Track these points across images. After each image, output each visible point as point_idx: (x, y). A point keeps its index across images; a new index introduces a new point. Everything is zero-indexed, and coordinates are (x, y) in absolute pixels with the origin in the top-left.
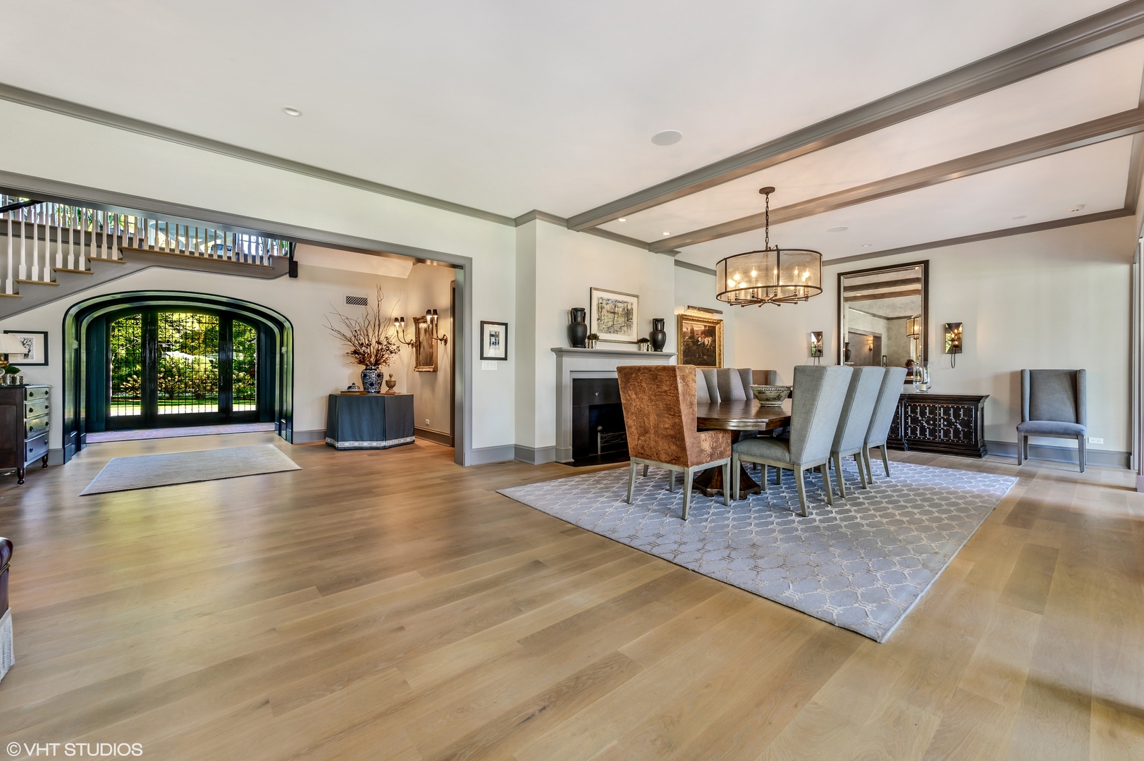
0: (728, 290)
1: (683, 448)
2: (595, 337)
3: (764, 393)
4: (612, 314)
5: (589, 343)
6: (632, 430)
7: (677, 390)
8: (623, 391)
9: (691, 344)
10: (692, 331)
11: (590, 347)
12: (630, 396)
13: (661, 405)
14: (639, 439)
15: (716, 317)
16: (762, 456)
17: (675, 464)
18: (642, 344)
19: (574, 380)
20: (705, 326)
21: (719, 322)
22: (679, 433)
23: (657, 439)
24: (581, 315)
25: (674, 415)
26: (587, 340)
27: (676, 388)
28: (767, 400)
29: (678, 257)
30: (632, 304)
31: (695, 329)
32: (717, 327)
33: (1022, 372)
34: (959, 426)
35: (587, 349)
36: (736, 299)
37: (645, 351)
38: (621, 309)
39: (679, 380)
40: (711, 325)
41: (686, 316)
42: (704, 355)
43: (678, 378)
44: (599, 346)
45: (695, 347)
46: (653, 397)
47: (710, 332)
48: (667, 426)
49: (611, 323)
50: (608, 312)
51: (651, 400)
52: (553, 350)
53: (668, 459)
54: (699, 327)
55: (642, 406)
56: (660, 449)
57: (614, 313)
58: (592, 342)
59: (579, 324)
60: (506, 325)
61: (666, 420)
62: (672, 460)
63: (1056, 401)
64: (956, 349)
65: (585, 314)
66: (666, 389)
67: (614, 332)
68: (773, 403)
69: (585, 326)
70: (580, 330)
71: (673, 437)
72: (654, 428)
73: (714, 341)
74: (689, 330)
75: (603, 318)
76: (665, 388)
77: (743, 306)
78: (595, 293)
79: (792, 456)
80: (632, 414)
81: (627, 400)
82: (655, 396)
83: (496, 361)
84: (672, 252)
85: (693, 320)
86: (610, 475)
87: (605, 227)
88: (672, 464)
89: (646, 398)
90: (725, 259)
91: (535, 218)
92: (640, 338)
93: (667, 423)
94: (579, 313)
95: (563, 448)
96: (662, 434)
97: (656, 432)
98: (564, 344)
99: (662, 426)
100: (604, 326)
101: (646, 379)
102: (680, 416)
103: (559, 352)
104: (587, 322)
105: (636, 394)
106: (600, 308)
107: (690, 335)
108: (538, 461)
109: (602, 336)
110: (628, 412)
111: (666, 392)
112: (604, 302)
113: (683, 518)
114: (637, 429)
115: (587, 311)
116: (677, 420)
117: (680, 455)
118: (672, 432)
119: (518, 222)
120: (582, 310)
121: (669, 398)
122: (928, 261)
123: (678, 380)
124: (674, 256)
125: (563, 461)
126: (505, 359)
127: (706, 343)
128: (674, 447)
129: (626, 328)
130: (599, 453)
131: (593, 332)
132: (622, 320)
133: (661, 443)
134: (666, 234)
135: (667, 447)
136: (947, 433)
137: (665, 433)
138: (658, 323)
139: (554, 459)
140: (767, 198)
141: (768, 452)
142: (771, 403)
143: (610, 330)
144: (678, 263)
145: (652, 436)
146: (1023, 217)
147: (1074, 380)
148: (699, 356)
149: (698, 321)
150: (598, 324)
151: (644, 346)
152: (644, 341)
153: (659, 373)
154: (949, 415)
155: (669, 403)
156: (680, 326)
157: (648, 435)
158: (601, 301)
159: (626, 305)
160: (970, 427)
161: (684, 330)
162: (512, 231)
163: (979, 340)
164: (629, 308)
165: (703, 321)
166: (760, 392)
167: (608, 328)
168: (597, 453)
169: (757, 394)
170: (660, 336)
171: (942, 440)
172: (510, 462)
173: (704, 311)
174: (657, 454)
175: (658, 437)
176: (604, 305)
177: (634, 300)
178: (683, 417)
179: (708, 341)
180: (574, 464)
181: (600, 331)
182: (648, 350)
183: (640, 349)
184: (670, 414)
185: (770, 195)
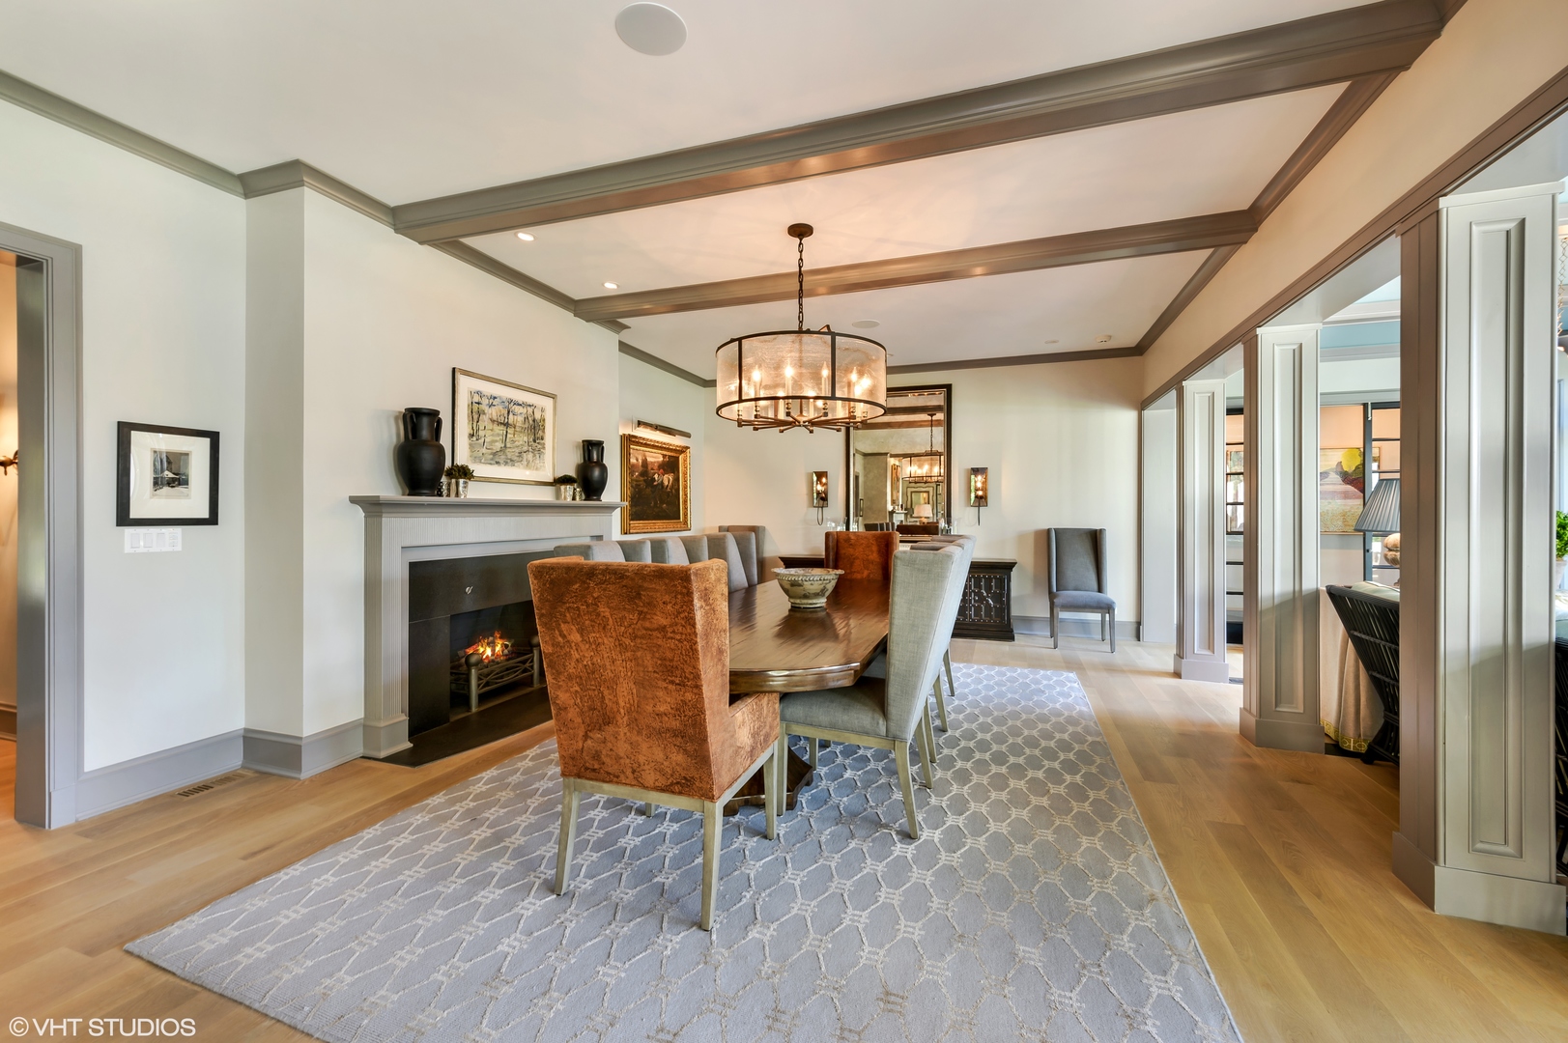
0: (743, 398)
1: (701, 757)
2: (464, 473)
3: (800, 585)
4: (502, 427)
5: (449, 484)
6: (570, 715)
7: (694, 625)
8: (544, 625)
9: (643, 485)
10: (645, 463)
11: (453, 493)
12: (564, 637)
13: (649, 661)
14: (586, 737)
15: (676, 441)
16: (833, 727)
17: (680, 793)
18: (563, 487)
19: (413, 566)
20: (664, 456)
21: (684, 450)
22: (694, 725)
23: (635, 738)
24: (431, 425)
25: (682, 684)
26: (444, 479)
27: (690, 621)
28: (806, 596)
29: (627, 337)
30: (543, 410)
31: (649, 459)
32: (681, 457)
33: (1049, 531)
34: (991, 602)
35: (444, 499)
36: (756, 416)
37: (569, 499)
38: (520, 419)
39: (697, 603)
40: (670, 454)
41: (635, 437)
42: (662, 502)
43: (696, 596)
44: (472, 492)
45: (649, 490)
46: (627, 641)
47: (671, 465)
48: (662, 708)
49: (498, 445)
50: (493, 421)
51: (623, 648)
52: (354, 500)
53: (662, 782)
54: (655, 457)
55: (597, 660)
56: (642, 759)
57: (507, 425)
58: (457, 484)
59: (425, 443)
60: (214, 437)
61: (660, 694)
62: (672, 784)
63: (1079, 565)
64: (981, 500)
65: (439, 422)
66: (664, 622)
67: (506, 463)
68: (814, 601)
69: (441, 450)
70: (427, 457)
71: (676, 733)
72: (629, 712)
73: (677, 480)
74: (640, 461)
75: (481, 433)
76: (660, 620)
77: (756, 429)
78: (463, 382)
79: (892, 724)
80: (570, 677)
81: (555, 645)
82: (634, 637)
83: (178, 530)
84: (613, 323)
85: (646, 445)
86: (501, 783)
87: (477, 243)
88: (673, 792)
89: (608, 642)
90: (740, 340)
91: (301, 184)
92: (560, 474)
93: (665, 701)
94: (425, 421)
95: (382, 724)
96: (648, 727)
97: (633, 722)
98: (386, 486)
99: (649, 708)
100: (484, 450)
101: (609, 597)
102: (698, 687)
103: (373, 507)
104: (445, 440)
105: (581, 631)
106: (476, 414)
107: (641, 469)
108: (312, 766)
109: (479, 470)
110: (559, 673)
111: (662, 629)
112: (485, 401)
113: (702, 925)
114: (582, 713)
115: (445, 417)
116: (689, 696)
117: (693, 773)
118: (675, 724)
119: (251, 184)
120: (433, 414)
121: (672, 644)
122: (951, 385)
123: (696, 601)
124: (618, 332)
125: (383, 754)
126: (213, 519)
127: (666, 483)
128: (678, 758)
129: (530, 455)
130: (474, 709)
131: (459, 462)
132: (522, 439)
133: (644, 746)
134: (611, 287)
135: (659, 755)
136: (978, 610)
137: (656, 725)
138: (592, 449)
139: (360, 751)
140: (801, 244)
141: (846, 718)
142: (810, 601)
143: (496, 458)
144: (624, 347)
145: (623, 730)
146: (1054, 342)
147: (1095, 540)
148: (656, 503)
149: (654, 447)
150: (471, 446)
151: (567, 491)
152: (565, 480)
153: (646, 585)
154: (980, 588)
155: (669, 655)
156: (625, 454)
157: (610, 729)
158: (476, 398)
159: (530, 410)
160: (1002, 602)
161: (633, 461)
162: (233, 207)
163: (1006, 488)
164: (538, 416)
165: (661, 448)
166: (794, 584)
167: (494, 454)
168: (469, 708)
169: (788, 586)
170: (596, 473)
171: (973, 620)
172: (226, 779)
173: (661, 430)
174: (634, 772)
175: (639, 733)
176: (484, 407)
177: (547, 403)
178: (705, 689)
179: (667, 479)
180: (412, 758)
181: (477, 459)
182: (574, 499)
183: (558, 495)
184: (672, 682)
185: (804, 240)
